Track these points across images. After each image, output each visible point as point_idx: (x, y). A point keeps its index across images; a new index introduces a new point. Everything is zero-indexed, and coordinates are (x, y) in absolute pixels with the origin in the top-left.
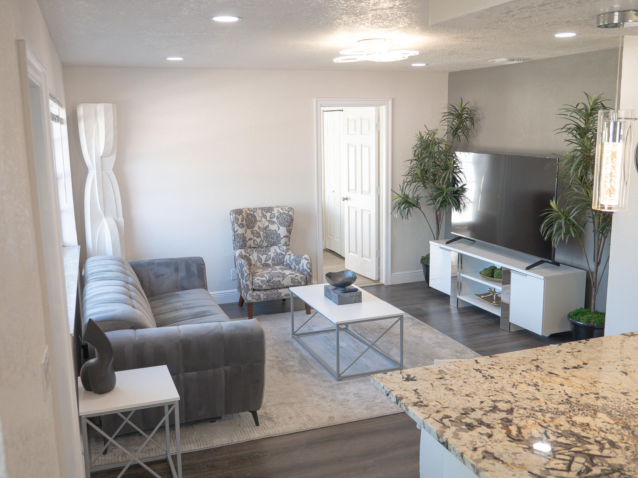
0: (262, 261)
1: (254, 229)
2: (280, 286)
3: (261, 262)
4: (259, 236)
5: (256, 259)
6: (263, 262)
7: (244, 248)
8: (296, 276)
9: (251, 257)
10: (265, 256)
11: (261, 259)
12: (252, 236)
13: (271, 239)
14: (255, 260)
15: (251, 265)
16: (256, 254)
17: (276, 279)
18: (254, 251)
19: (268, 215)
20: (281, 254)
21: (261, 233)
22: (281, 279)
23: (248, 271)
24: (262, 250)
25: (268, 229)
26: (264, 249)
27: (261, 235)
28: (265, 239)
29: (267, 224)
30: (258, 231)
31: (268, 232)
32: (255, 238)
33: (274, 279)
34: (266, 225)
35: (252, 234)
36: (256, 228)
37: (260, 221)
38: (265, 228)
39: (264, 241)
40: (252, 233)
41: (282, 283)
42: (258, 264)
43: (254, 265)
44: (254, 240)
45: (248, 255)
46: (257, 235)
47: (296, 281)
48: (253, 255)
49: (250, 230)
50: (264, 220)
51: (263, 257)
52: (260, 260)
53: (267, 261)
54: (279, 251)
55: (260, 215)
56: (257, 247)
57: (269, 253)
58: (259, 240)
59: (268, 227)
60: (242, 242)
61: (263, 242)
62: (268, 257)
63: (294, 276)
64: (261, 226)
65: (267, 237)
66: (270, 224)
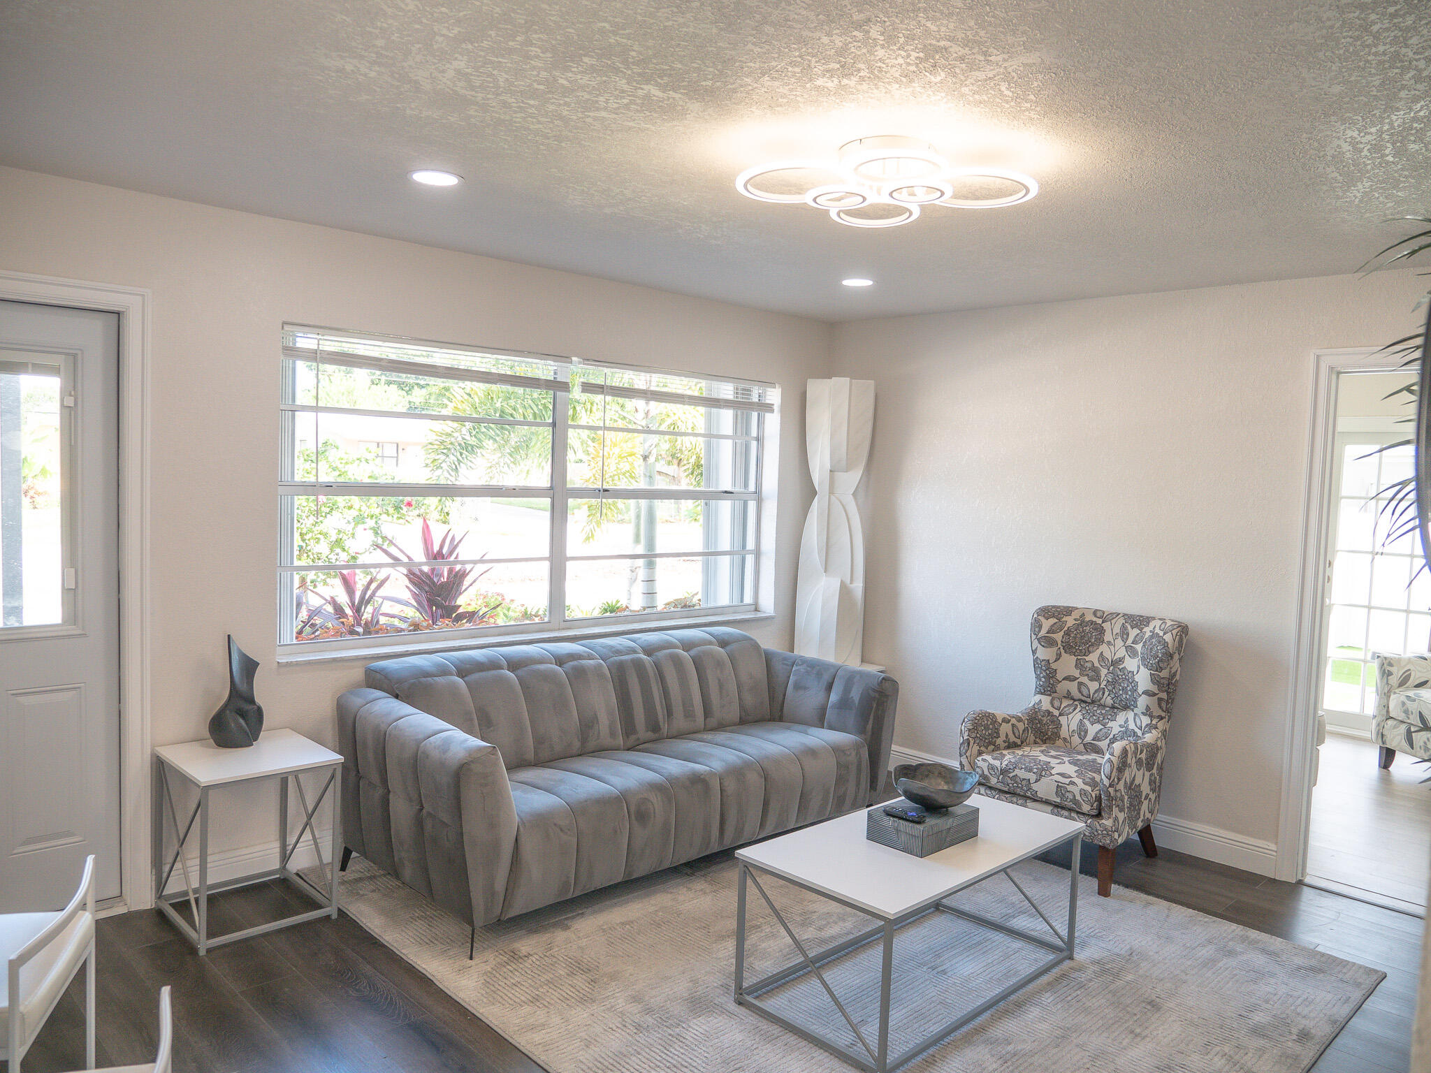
0: (1085, 736)
1: (1087, 658)
2: (1029, 794)
3: (1082, 738)
4: (1097, 678)
5: (1074, 726)
6: (1089, 739)
7: (1050, 695)
8: (1072, 783)
9: (1063, 720)
10: (1098, 727)
11: (1086, 732)
12: (1076, 673)
13: (1121, 692)
14: (1071, 731)
15: (1059, 737)
16: (1079, 716)
17: (1021, 774)
18: (1078, 709)
19: (1134, 633)
20: (1135, 733)
21: (1104, 672)
22: (1033, 777)
23: (966, 734)
24: (1098, 712)
25: (1121, 667)
26: (1103, 712)
27: (1103, 676)
28: (1110, 688)
29: (1122, 652)
30: (1097, 664)
31: (1119, 673)
32: (1085, 680)
33: (1017, 772)
34: (1119, 655)
35: (1076, 666)
36: (1093, 657)
37: (1109, 643)
38: (1116, 663)
39: (1107, 693)
40: (1078, 665)
41: (1035, 787)
42: (1076, 740)
43: (1065, 739)
44: (1080, 684)
45: (1056, 713)
46: (1092, 674)
47: (1067, 794)
48: (1070, 716)
49: (1073, 659)
50: (1119, 642)
51: (1093, 729)
52: (1082, 732)
53: (1099, 740)
54: (1132, 726)
55: (1117, 630)
56: (1088, 702)
57: (1110, 724)
58: (1093, 686)
59: (1121, 660)
60: (1043, 680)
61: (1104, 693)
62: (1103, 731)
63: (1067, 781)
64: (1107, 655)
65: (1113, 683)
66: (1127, 655)
